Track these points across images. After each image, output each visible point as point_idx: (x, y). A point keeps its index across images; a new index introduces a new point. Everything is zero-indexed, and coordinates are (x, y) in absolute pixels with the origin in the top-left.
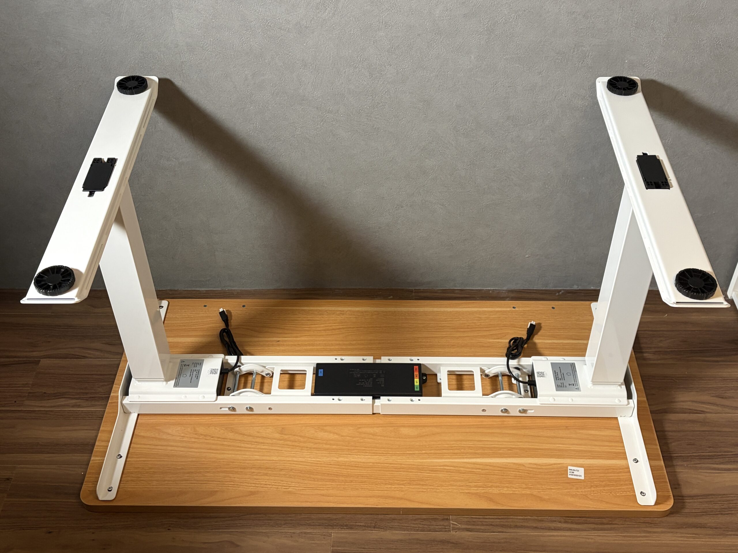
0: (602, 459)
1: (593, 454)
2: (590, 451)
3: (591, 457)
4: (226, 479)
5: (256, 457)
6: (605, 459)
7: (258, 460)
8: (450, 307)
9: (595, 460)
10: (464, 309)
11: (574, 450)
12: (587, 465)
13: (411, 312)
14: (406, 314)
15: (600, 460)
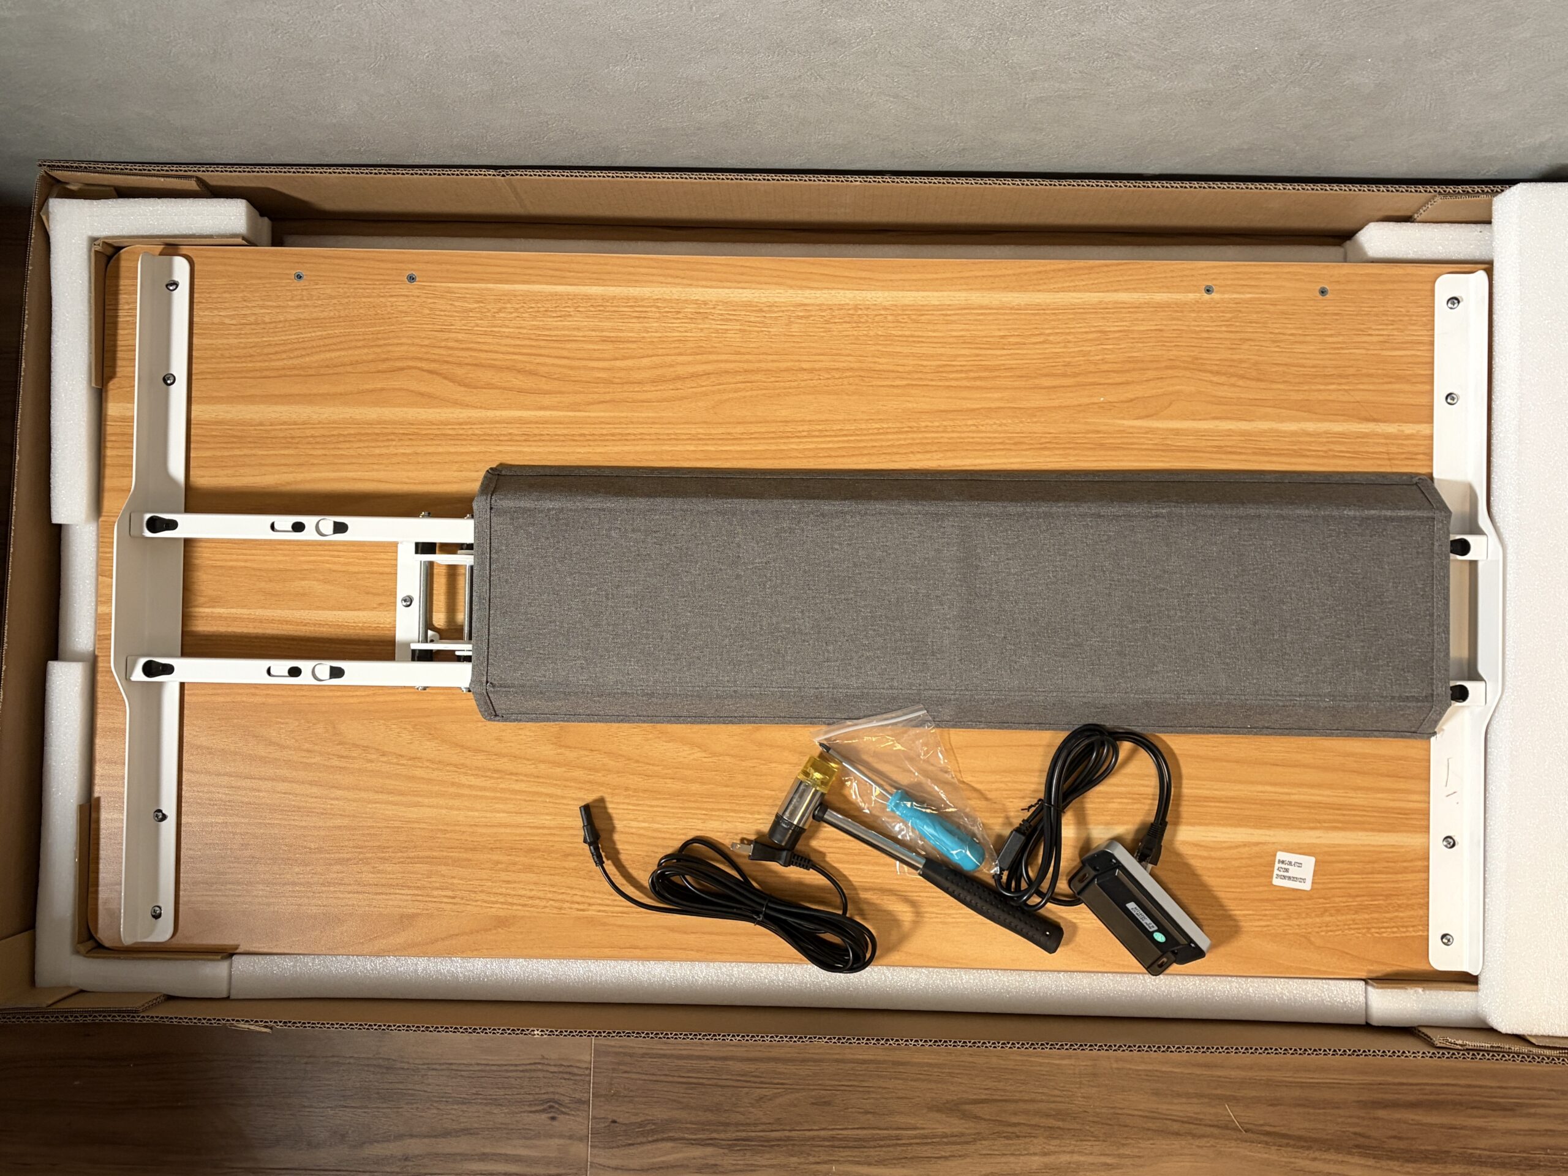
0: (1366, 830)
1: (1344, 815)
2: (1340, 807)
3: (1340, 825)
4: (434, 879)
5: (502, 815)
6: (1373, 830)
7: (506, 826)
8: (1022, 288)
9: (1348, 834)
10: (1061, 295)
11: (1298, 804)
12: (1326, 849)
13: (905, 307)
14: (890, 318)
15: (1360, 833)
